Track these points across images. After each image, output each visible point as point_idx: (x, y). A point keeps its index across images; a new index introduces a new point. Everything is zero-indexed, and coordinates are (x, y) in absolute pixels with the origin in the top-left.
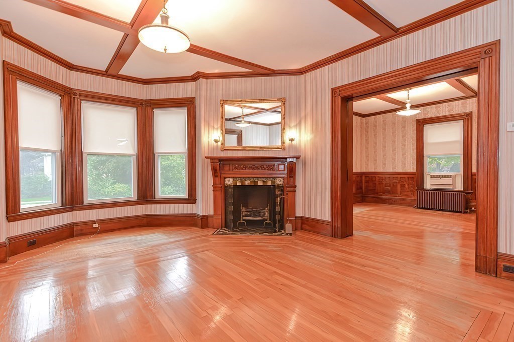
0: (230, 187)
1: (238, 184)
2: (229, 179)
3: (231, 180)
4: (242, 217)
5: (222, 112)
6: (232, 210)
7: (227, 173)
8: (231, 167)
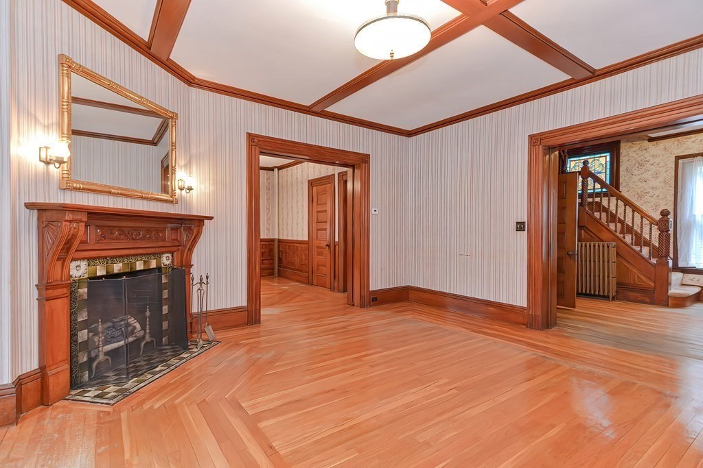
0: (80, 281)
1: (99, 274)
2: (78, 263)
3: (83, 264)
4: (101, 349)
5: (66, 89)
6: (85, 338)
7: (83, 247)
8: (91, 233)
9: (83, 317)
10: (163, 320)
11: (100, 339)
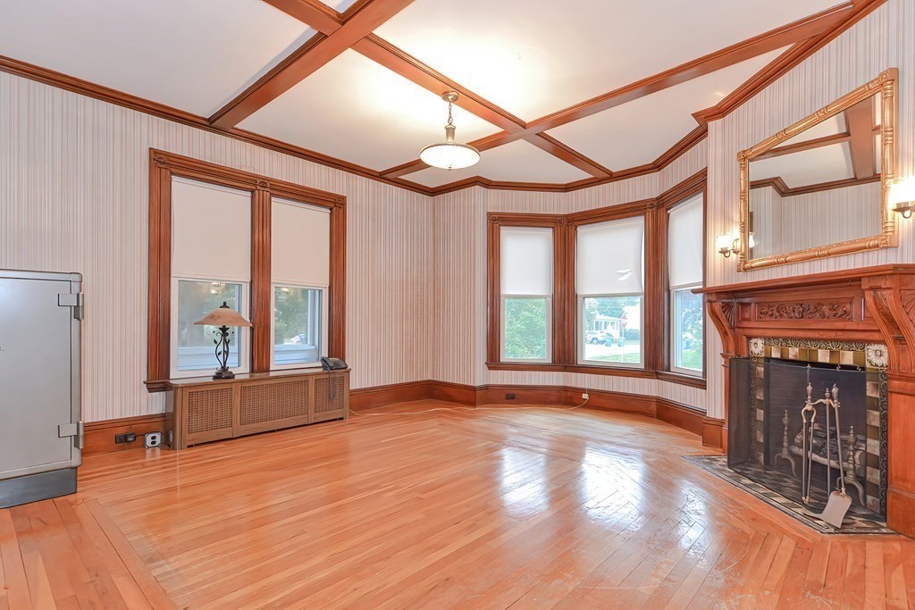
0: (758, 360)
1: (773, 355)
2: (756, 340)
3: (761, 343)
4: (785, 444)
5: (742, 181)
6: (762, 419)
7: (745, 324)
8: (752, 311)
9: (760, 396)
10: (868, 463)
11: (786, 433)
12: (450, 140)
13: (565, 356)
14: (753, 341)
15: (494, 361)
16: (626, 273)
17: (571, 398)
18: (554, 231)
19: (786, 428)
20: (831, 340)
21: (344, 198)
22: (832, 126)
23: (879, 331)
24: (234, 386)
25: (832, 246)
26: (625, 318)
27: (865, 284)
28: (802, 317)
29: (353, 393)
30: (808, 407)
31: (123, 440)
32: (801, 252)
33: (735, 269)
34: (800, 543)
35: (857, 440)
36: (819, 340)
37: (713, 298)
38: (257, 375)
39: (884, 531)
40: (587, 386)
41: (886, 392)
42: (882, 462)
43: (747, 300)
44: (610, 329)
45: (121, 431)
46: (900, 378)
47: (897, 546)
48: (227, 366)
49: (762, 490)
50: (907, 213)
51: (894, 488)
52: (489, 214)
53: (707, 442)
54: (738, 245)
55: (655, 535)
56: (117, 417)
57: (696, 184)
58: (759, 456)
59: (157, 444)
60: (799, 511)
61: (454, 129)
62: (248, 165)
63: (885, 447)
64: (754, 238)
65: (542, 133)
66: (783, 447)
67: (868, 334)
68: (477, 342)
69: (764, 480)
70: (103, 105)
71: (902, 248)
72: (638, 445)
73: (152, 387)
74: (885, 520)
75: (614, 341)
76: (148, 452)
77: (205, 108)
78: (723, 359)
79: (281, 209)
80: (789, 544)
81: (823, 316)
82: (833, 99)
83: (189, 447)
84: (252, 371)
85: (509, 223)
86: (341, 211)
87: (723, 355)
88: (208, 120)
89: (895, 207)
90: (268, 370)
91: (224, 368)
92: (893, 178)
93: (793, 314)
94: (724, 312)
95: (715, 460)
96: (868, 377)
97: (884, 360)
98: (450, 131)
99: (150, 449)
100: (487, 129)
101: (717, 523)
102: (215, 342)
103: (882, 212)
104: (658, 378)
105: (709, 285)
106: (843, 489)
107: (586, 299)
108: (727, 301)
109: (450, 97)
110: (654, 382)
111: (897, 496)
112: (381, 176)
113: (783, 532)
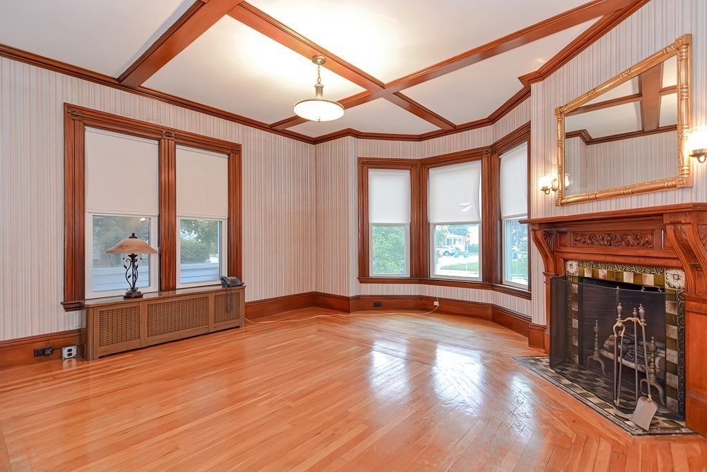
0: (573, 278)
1: (586, 275)
2: (572, 262)
3: (575, 265)
4: (596, 348)
5: (559, 132)
6: (577, 327)
7: (563, 249)
8: (569, 238)
9: (575, 308)
10: (668, 370)
11: (596, 339)
12: (319, 97)
13: (420, 270)
14: (569, 263)
15: (364, 276)
16: (467, 206)
17: (426, 305)
18: (411, 173)
19: (597, 336)
20: (635, 265)
21: (239, 146)
22: (628, 88)
23: (678, 259)
24: (141, 304)
25: (635, 186)
26: (468, 236)
27: (666, 220)
28: (610, 245)
29: (248, 305)
30: (619, 324)
31: (41, 354)
32: (608, 191)
33: (554, 203)
34: (615, 445)
35: (657, 348)
36: (624, 264)
37: (537, 227)
38: (165, 294)
39: (684, 430)
40: (437, 296)
41: (683, 311)
42: (680, 369)
43: (564, 229)
44: (458, 245)
45: (39, 346)
46: (697, 300)
47: (697, 446)
48: (136, 286)
49: (579, 390)
50: (702, 158)
51: (691, 394)
52: (359, 159)
53: (532, 344)
54: (556, 184)
55: (491, 441)
56: (36, 334)
57: (522, 135)
58: (575, 357)
59: (72, 356)
60: (611, 411)
61: (322, 87)
62: (155, 118)
63: (682, 357)
64: (568, 179)
65: (398, 92)
66: (594, 350)
67: (666, 260)
68: (351, 261)
69: (579, 380)
70: (46, 72)
71: (697, 189)
72: (477, 347)
73: (68, 307)
74: (684, 420)
75: (460, 253)
76: (65, 363)
77: (115, 69)
78: (545, 277)
79: (184, 154)
80: (605, 447)
81: (628, 244)
82: (635, 63)
83: (100, 357)
84: (161, 290)
85: (375, 166)
86: (237, 156)
87: (545, 274)
88: (118, 80)
89: (692, 154)
90: (174, 289)
91: (133, 289)
92: (688, 128)
93: (602, 243)
94: (545, 239)
95: (539, 360)
96: (667, 296)
97: (681, 283)
98: (319, 89)
99: (67, 360)
100: (354, 89)
101: (544, 426)
102: (126, 267)
103: (679, 157)
104: (493, 289)
105: (533, 217)
106: (650, 396)
107: (437, 227)
108: (549, 230)
109: (319, 61)
110: (490, 292)
111: (694, 402)
112: (271, 128)
113: (600, 435)
